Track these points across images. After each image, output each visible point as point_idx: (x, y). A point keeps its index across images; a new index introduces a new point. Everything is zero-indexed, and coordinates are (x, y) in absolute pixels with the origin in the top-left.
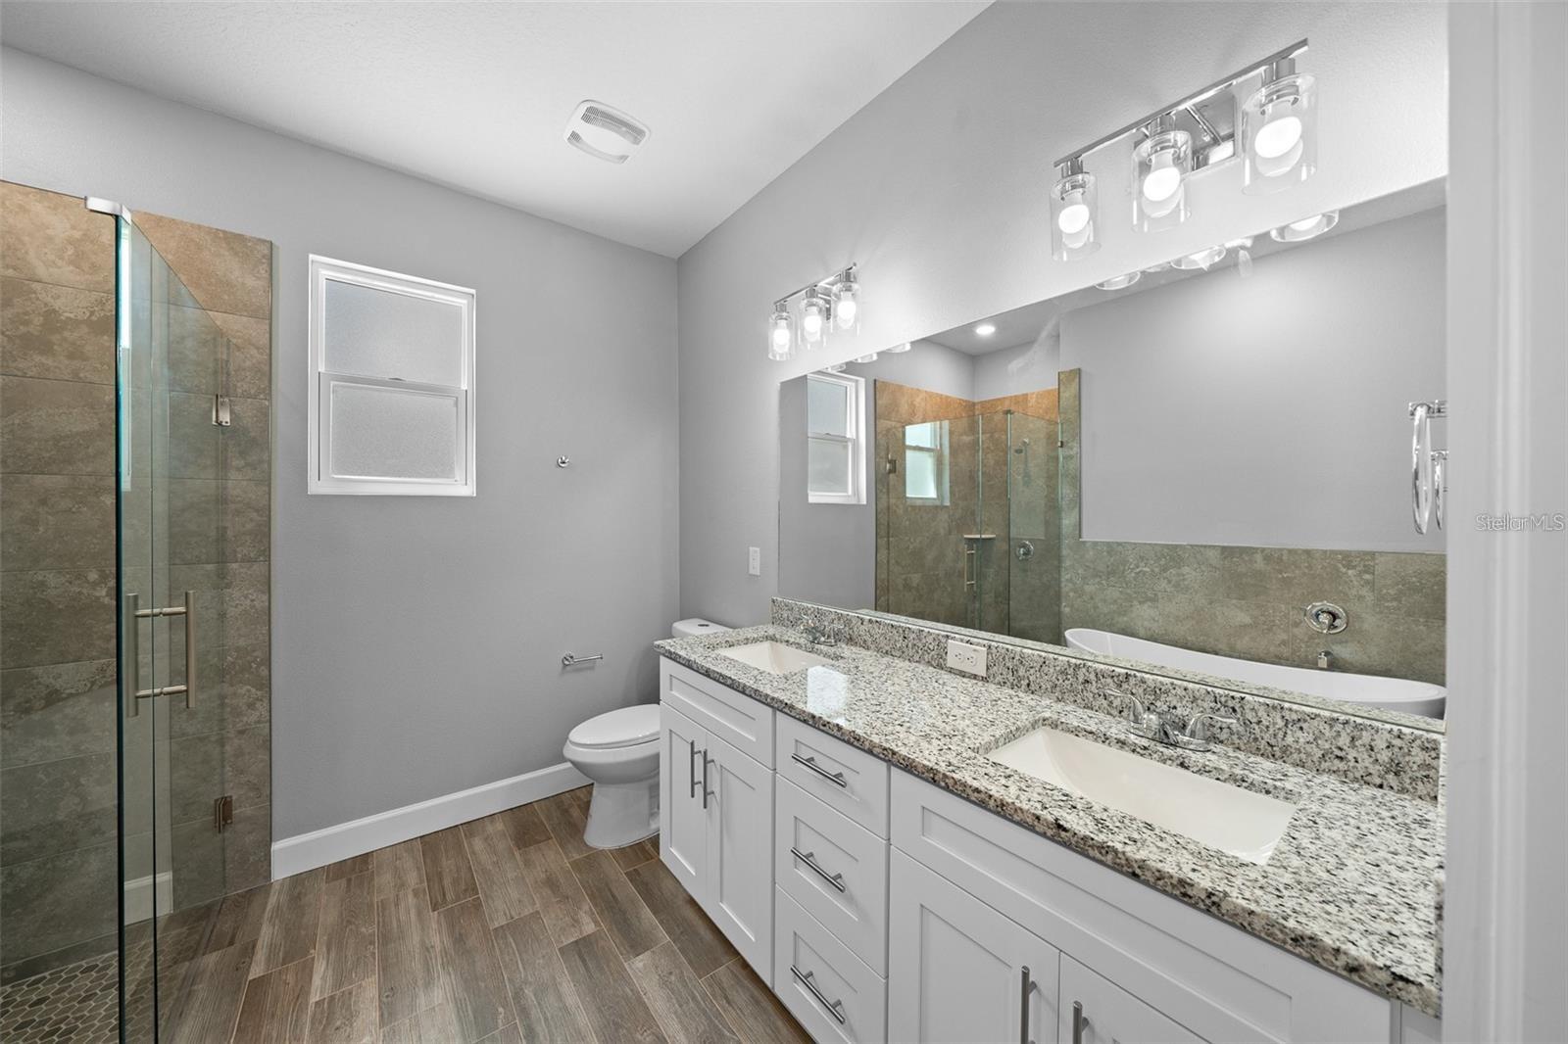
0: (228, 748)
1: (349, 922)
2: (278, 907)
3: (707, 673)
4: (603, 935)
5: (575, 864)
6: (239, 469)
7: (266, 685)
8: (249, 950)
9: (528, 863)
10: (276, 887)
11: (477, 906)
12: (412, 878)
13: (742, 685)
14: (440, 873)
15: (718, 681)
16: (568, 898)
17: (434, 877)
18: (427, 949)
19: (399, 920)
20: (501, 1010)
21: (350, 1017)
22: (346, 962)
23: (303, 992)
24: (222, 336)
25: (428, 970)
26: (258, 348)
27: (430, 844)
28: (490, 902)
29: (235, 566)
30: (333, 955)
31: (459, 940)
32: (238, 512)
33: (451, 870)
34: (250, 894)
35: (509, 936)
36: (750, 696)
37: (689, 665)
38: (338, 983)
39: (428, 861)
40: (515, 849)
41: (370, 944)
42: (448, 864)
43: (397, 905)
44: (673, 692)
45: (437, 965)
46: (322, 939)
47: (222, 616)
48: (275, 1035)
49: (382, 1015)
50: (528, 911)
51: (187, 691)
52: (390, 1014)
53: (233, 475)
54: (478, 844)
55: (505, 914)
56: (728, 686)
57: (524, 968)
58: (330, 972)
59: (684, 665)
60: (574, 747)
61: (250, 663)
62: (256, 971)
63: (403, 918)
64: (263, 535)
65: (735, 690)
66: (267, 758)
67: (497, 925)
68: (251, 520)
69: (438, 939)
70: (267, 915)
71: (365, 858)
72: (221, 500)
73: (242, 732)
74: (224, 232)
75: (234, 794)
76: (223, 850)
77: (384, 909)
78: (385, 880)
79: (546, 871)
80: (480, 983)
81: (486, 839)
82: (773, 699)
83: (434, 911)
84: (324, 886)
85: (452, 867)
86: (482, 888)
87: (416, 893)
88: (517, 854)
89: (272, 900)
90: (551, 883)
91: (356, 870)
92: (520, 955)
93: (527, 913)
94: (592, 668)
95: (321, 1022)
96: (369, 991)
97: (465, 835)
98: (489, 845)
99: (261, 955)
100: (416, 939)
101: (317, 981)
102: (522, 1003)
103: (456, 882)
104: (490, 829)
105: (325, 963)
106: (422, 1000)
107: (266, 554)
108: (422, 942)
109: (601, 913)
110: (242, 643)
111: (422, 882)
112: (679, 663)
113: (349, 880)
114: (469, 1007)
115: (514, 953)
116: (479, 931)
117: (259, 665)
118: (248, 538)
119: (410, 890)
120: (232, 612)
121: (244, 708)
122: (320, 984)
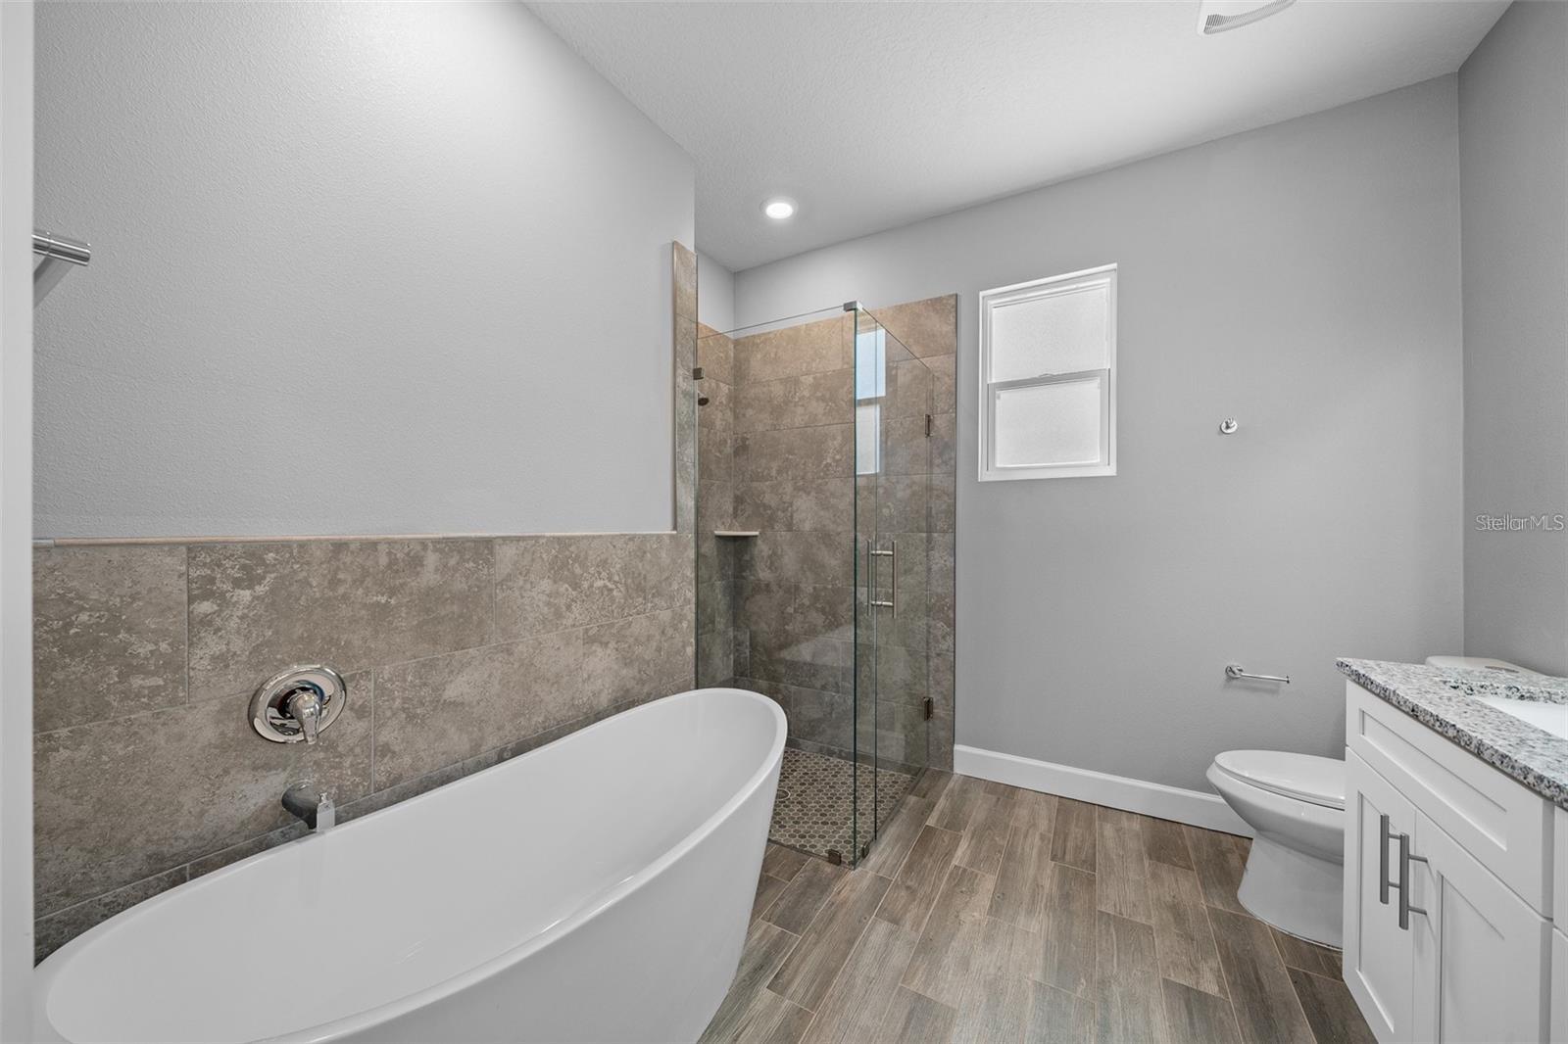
0: (931, 663)
1: (989, 828)
2: (952, 791)
3: (1414, 713)
4: (1227, 1007)
5: (1215, 914)
6: (938, 466)
7: (953, 624)
8: (931, 806)
9: (1155, 876)
10: (955, 777)
11: (1091, 882)
12: (1043, 825)
13: (1474, 742)
14: (1067, 834)
15: (1432, 728)
16: (1192, 940)
17: (1060, 834)
18: (1037, 886)
19: (1023, 849)
20: (1083, 980)
21: (972, 892)
22: (980, 853)
23: (949, 854)
24: (930, 373)
25: (1033, 901)
26: (949, 376)
27: (1066, 808)
28: (1104, 886)
29: (935, 535)
30: (973, 842)
31: (1066, 897)
32: (938, 497)
33: (1076, 838)
34: (941, 773)
35: (1112, 926)
36: (1493, 764)
37: (1385, 695)
38: (971, 864)
39: (1060, 818)
40: (1145, 857)
41: (999, 851)
42: (1075, 831)
43: (1026, 837)
44: (1367, 738)
45: (1041, 901)
46: (970, 828)
47: (929, 569)
48: (929, 866)
49: (991, 907)
50: (1140, 919)
51: (893, 607)
52: (997, 911)
53: (936, 470)
54: (1109, 830)
55: (1115, 905)
56: (1449, 739)
57: (1118, 965)
58: (969, 852)
59: (1378, 695)
60: (1221, 773)
61: (943, 605)
62: (931, 822)
63: (1027, 849)
64: (951, 513)
65: (1464, 748)
66: (952, 678)
67: (1103, 909)
68: (945, 502)
69: (1049, 883)
70: (945, 791)
71: (1013, 789)
72: (929, 488)
73: (938, 655)
74: (931, 300)
75: (935, 698)
76: (928, 734)
77: (1015, 834)
78: (1023, 813)
79: (1174, 897)
80: (1072, 945)
81: (1118, 831)
82: (1541, 778)
83: (1052, 860)
84: (982, 794)
85: (1079, 836)
86: (1099, 869)
87: (1042, 837)
88: (1146, 862)
89: (951, 785)
90: (1177, 912)
91: (1006, 794)
92: (1118, 952)
93: (1138, 921)
94: (1274, 692)
95: (954, 880)
96: (988, 883)
97: (1099, 816)
98: (1120, 837)
99: (935, 814)
100: (1031, 872)
101: (959, 852)
102: (1106, 992)
103: (1078, 849)
104: (1125, 823)
105: (967, 844)
106: (1022, 919)
107: (953, 527)
108: (1035, 879)
109: (1233, 984)
110: (939, 590)
111: (1049, 832)
112: (1370, 691)
113: (999, 799)
114: (1056, 956)
115: (1113, 945)
116: (1085, 902)
117: (949, 608)
118: (943, 515)
119: (1037, 834)
120: (935, 568)
121: (940, 638)
122: (961, 855)
